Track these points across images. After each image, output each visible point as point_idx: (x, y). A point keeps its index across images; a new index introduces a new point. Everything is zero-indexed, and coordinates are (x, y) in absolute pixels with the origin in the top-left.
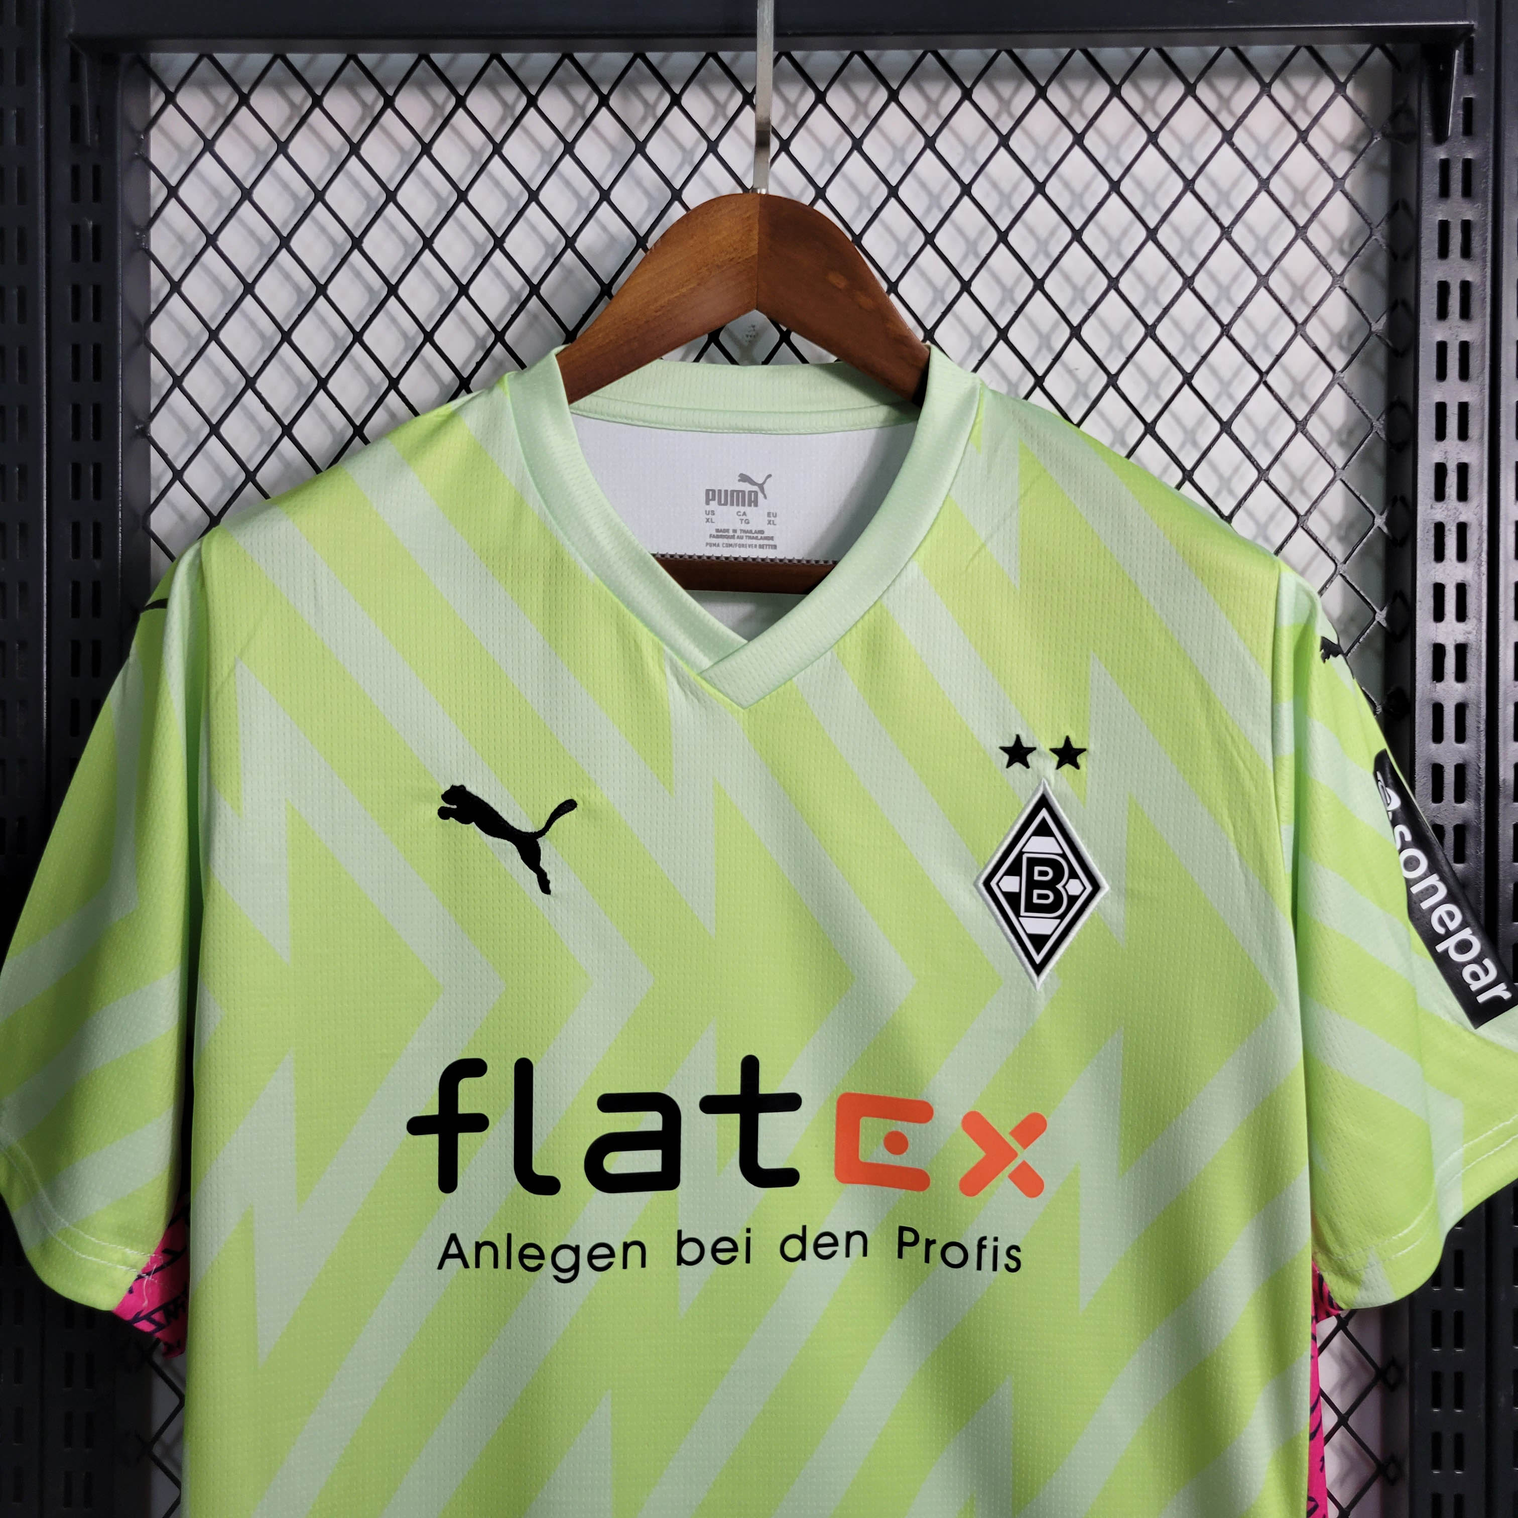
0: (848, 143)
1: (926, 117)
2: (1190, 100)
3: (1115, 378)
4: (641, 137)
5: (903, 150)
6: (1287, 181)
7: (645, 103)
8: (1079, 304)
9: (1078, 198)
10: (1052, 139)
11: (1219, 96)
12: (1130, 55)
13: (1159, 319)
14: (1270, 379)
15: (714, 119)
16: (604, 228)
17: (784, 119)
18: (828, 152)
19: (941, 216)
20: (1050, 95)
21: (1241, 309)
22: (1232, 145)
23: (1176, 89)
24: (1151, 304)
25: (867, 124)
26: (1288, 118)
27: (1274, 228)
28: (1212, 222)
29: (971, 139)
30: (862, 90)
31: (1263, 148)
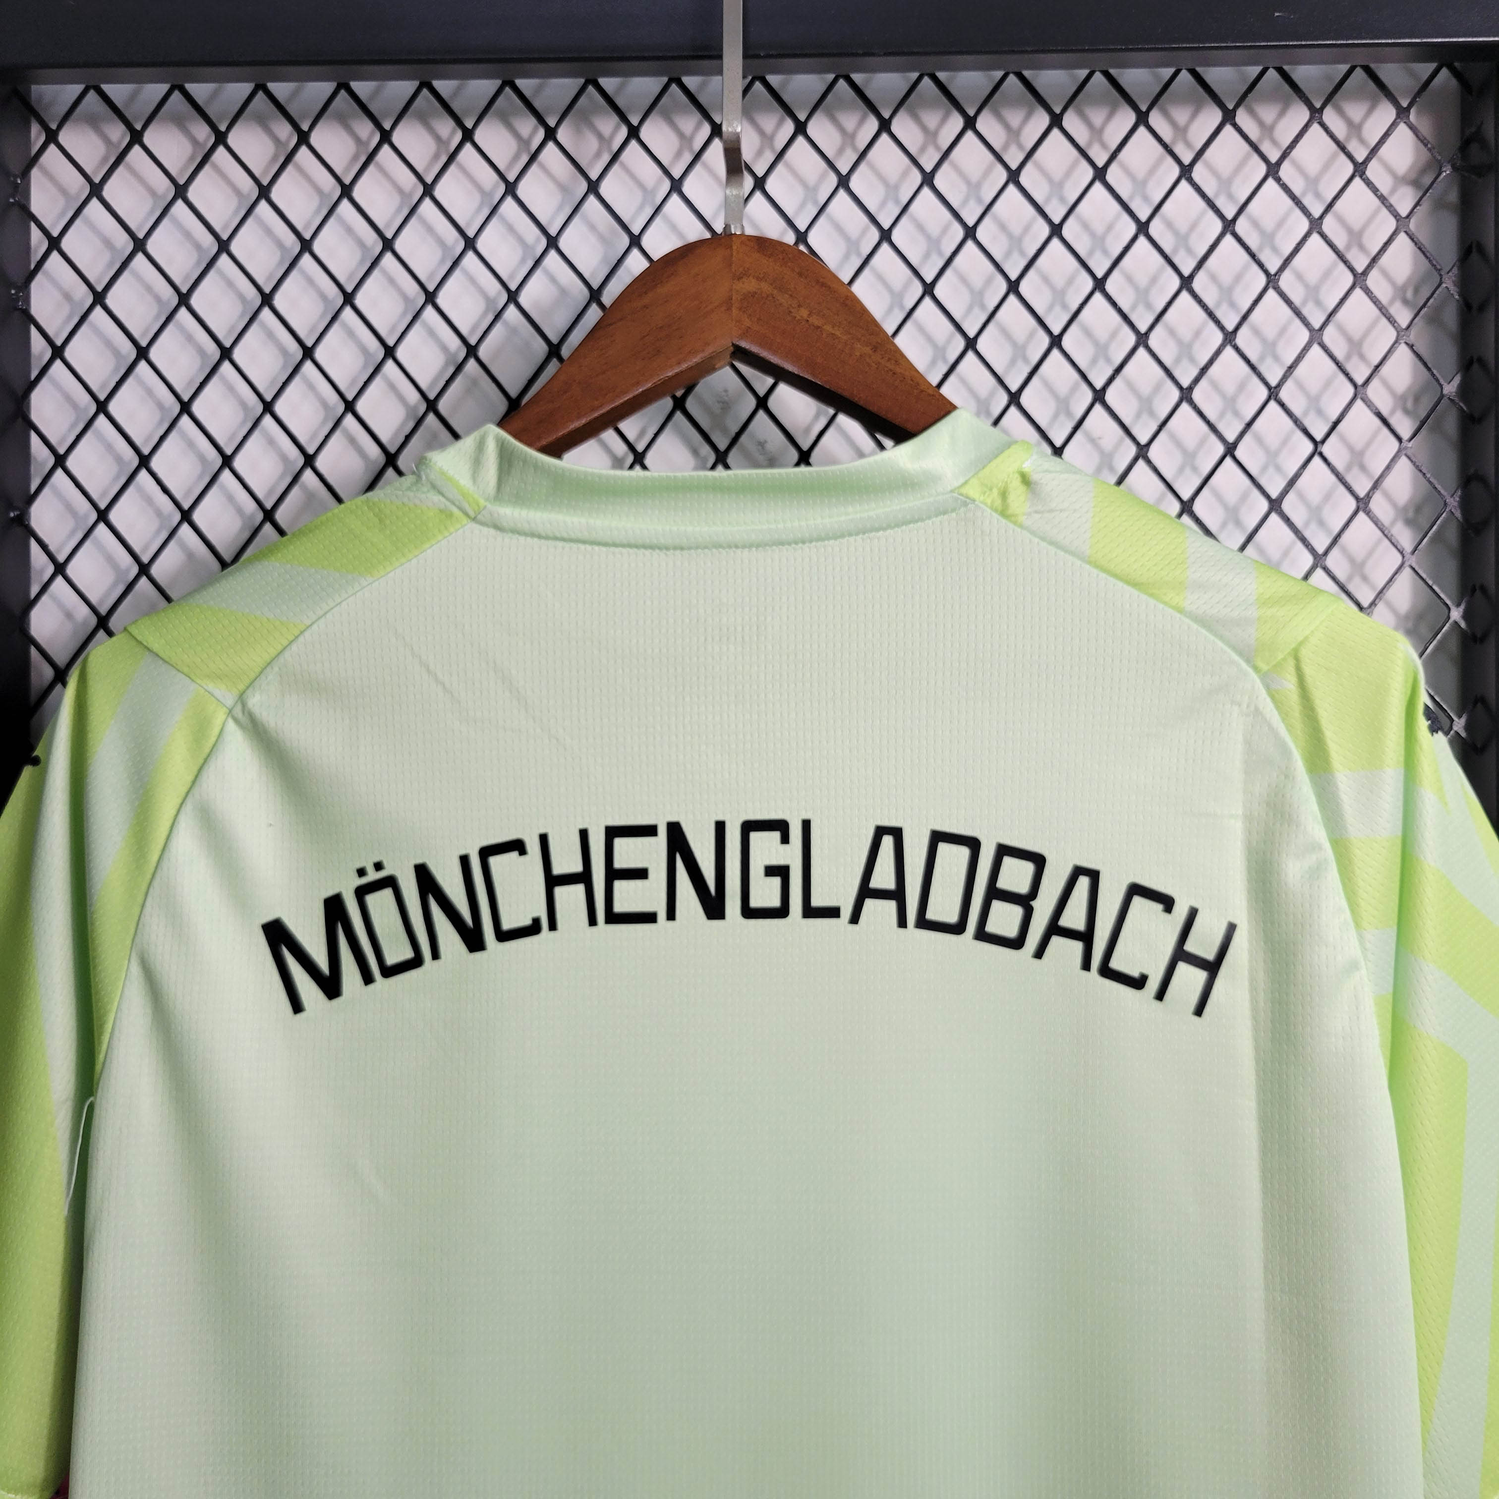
0: (833, 180)
1: (923, 149)
2: (1228, 129)
3: (1145, 450)
4: (594, 176)
5: (896, 188)
6: (1341, 220)
7: (600, 136)
8: (1101, 363)
9: (1099, 241)
10: (1068, 174)
11: (1261, 123)
12: (1157, 77)
13: (1197, 380)
14: (1326, 449)
15: (679, 154)
16: (553, 280)
17: (759, 153)
18: (810, 190)
19: (941, 264)
20: (1065, 124)
21: (1291, 368)
22: (1278, 180)
23: (1212, 116)
24: (1185, 362)
25: (854, 157)
26: (1342, 148)
27: (1327, 274)
28: (1255, 268)
29: (975, 174)
30: (849, 120)
31: (1313, 183)
